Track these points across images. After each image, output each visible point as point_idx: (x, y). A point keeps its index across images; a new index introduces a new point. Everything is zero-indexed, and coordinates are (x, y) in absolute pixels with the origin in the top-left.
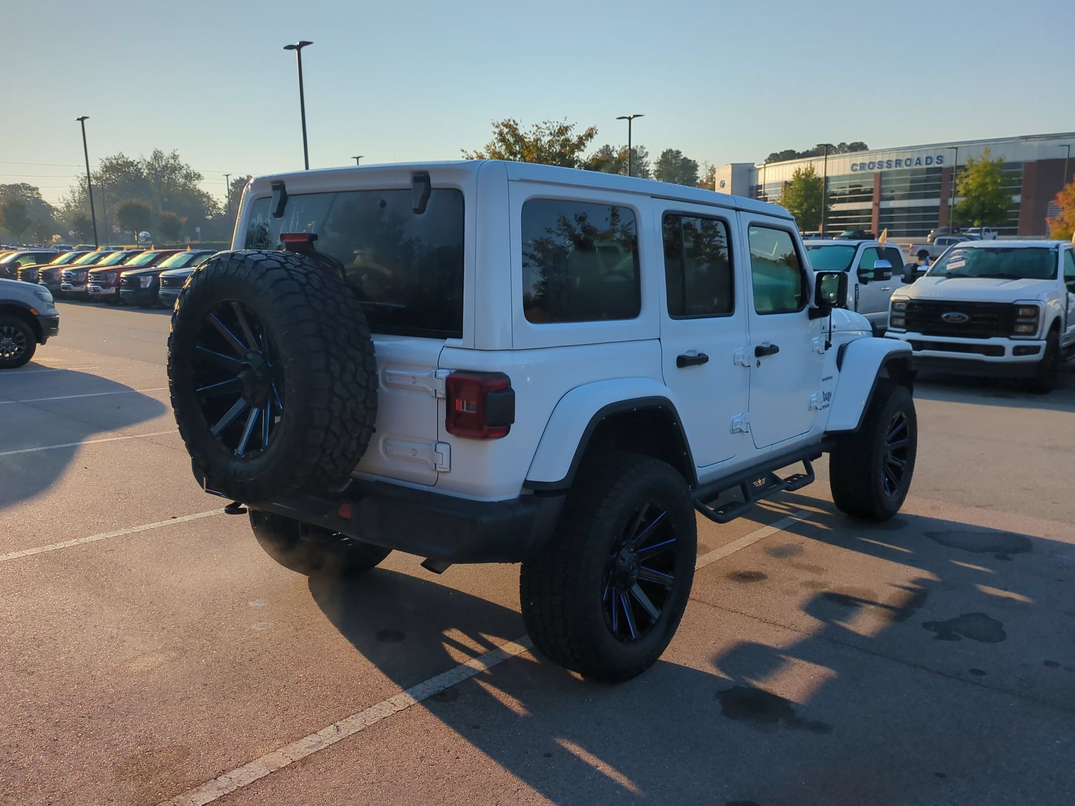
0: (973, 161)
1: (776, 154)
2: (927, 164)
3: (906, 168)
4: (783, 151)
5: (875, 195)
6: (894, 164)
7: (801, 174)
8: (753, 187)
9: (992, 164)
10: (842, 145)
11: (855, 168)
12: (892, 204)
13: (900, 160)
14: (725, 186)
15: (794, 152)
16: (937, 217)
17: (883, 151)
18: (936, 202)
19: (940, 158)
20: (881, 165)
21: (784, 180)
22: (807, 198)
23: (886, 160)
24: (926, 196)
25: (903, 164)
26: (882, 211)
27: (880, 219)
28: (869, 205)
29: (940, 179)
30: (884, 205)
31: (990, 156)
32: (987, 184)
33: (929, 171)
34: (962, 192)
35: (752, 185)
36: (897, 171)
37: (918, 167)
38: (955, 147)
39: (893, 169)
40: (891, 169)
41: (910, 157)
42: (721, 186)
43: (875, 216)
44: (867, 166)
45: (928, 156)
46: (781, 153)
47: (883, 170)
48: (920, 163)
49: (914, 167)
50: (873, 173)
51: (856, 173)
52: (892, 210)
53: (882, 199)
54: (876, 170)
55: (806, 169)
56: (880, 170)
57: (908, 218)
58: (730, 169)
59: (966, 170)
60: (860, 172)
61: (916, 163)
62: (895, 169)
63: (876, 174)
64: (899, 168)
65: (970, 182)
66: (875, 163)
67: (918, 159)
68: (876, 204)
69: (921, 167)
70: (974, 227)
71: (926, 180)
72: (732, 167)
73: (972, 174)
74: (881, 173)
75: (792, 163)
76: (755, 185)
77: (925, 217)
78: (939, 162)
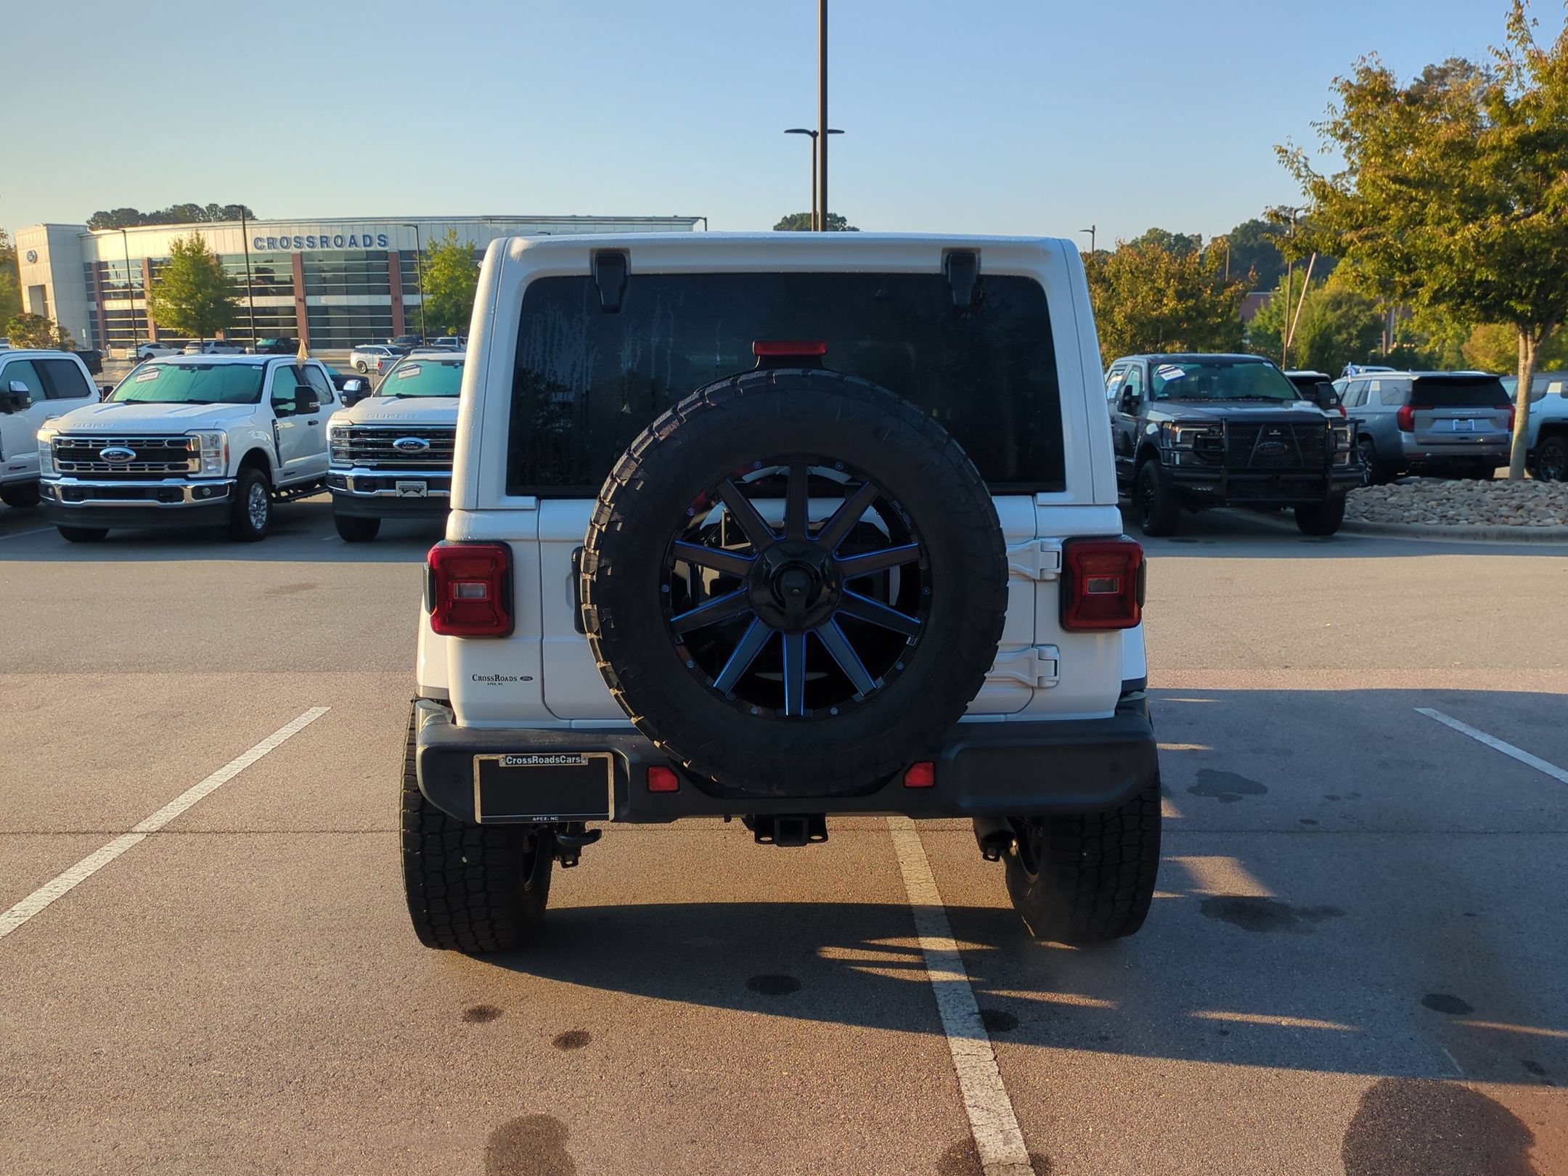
0: (436, 245)
1: (106, 213)
2: (365, 245)
3: (337, 249)
4: (116, 209)
5: (298, 286)
6: (318, 242)
7: (184, 248)
8: (90, 263)
9: (462, 251)
10: (213, 207)
11: (260, 244)
12: (325, 300)
13: (326, 237)
14: (39, 259)
15: (136, 212)
16: (390, 322)
17: (300, 222)
18: (385, 300)
19: (382, 238)
20: (300, 243)
21: (147, 256)
22: (199, 286)
23: (306, 236)
24: (370, 291)
25: (332, 242)
26: (310, 310)
27: (310, 322)
28: (289, 301)
29: (387, 268)
30: (312, 301)
31: (456, 241)
32: (457, 278)
33: (370, 255)
34: (427, 287)
35: (88, 261)
36: (323, 252)
37: (353, 248)
38: (414, 224)
39: (318, 249)
40: (315, 250)
41: (341, 234)
42: (31, 261)
43: (301, 317)
44: (278, 244)
45: (366, 234)
46: (113, 211)
47: (303, 250)
48: (355, 244)
49: (347, 248)
50: (289, 253)
51: (263, 251)
52: (325, 309)
53: (308, 292)
54: (293, 250)
55: (191, 241)
56: (299, 251)
57: (350, 322)
58: (45, 232)
59: (429, 258)
60: (269, 251)
61: (351, 243)
62: (321, 249)
63: (294, 255)
64: (326, 249)
65: (436, 274)
66: (291, 239)
67: (352, 237)
68: (300, 300)
69: (358, 249)
70: (448, 335)
71: (368, 268)
72: (48, 230)
73: (438, 264)
74: (302, 254)
75: (155, 230)
76: (94, 260)
77: (373, 321)
78: (383, 243)
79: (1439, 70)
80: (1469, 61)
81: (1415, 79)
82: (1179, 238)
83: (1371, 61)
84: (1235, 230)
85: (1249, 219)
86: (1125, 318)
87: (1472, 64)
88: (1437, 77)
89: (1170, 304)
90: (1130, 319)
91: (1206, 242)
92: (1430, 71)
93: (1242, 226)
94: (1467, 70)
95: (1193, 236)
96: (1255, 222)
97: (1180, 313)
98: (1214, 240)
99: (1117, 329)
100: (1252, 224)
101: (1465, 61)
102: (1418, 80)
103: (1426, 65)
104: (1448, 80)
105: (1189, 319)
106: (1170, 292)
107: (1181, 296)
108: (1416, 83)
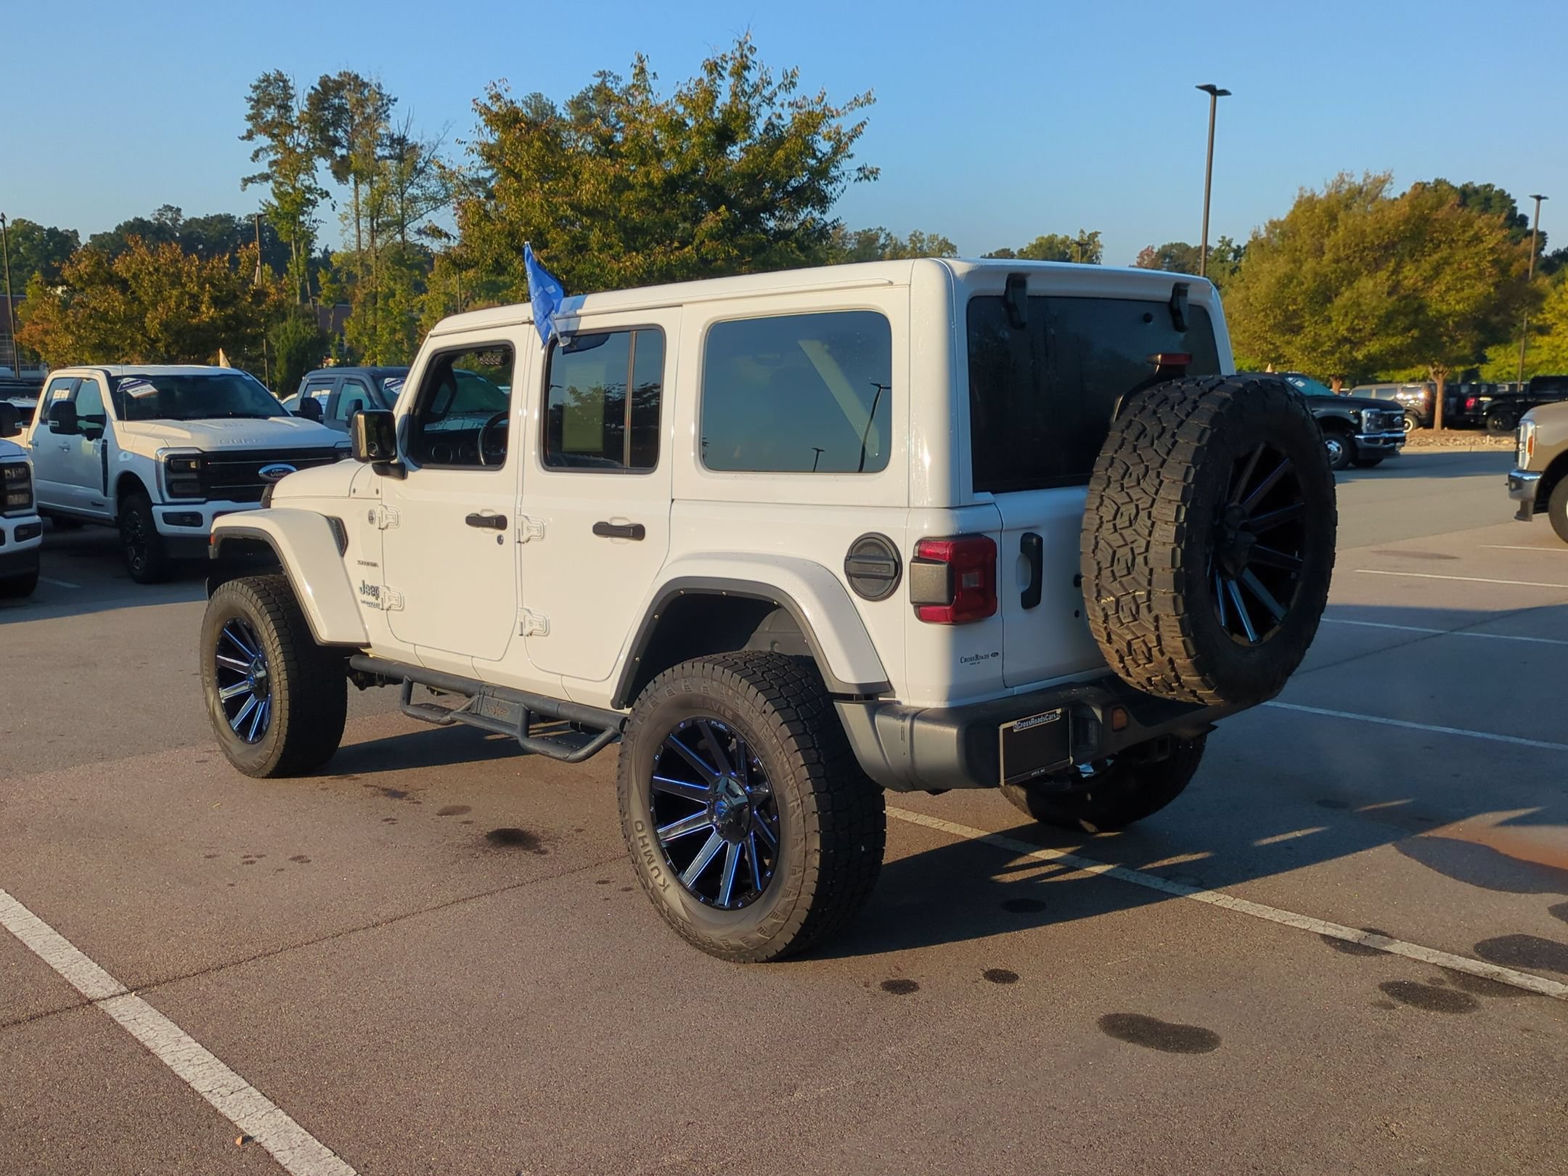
79: (335, 81)
80: (361, 76)
81: (312, 88)
82: (53, 232)
83: (500, 87)
84: (119, 228)
85: (133, 217)
86: (161, 324)
87: (366, 80)
88: (333, 89)
89: (208, 313)
90: (165, 326)
91: (84, 239)
92: (325, 82)
93: (125, 223)
94: (360, 86)
95: (67, 231)
96: (141, 220)
97: (219, 322)
98: (93, 237)
99: (149, 338)
100: (138, 222)
101: (357, 77)
102: (316, 89)
103: (322, 75)
104: (344, 93)
105: (228, 328)
106: (206, 298)
107: (216, 302)
108: (313, 92)
